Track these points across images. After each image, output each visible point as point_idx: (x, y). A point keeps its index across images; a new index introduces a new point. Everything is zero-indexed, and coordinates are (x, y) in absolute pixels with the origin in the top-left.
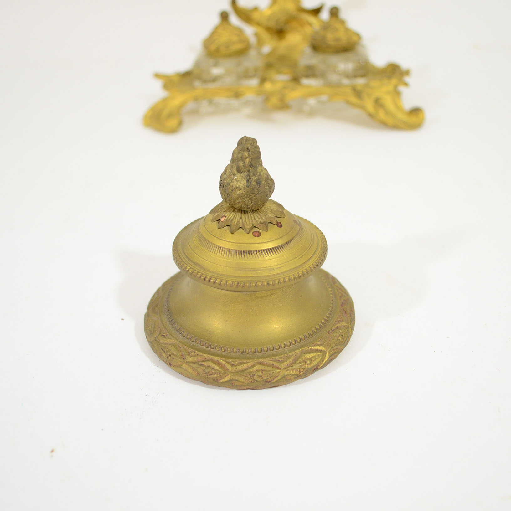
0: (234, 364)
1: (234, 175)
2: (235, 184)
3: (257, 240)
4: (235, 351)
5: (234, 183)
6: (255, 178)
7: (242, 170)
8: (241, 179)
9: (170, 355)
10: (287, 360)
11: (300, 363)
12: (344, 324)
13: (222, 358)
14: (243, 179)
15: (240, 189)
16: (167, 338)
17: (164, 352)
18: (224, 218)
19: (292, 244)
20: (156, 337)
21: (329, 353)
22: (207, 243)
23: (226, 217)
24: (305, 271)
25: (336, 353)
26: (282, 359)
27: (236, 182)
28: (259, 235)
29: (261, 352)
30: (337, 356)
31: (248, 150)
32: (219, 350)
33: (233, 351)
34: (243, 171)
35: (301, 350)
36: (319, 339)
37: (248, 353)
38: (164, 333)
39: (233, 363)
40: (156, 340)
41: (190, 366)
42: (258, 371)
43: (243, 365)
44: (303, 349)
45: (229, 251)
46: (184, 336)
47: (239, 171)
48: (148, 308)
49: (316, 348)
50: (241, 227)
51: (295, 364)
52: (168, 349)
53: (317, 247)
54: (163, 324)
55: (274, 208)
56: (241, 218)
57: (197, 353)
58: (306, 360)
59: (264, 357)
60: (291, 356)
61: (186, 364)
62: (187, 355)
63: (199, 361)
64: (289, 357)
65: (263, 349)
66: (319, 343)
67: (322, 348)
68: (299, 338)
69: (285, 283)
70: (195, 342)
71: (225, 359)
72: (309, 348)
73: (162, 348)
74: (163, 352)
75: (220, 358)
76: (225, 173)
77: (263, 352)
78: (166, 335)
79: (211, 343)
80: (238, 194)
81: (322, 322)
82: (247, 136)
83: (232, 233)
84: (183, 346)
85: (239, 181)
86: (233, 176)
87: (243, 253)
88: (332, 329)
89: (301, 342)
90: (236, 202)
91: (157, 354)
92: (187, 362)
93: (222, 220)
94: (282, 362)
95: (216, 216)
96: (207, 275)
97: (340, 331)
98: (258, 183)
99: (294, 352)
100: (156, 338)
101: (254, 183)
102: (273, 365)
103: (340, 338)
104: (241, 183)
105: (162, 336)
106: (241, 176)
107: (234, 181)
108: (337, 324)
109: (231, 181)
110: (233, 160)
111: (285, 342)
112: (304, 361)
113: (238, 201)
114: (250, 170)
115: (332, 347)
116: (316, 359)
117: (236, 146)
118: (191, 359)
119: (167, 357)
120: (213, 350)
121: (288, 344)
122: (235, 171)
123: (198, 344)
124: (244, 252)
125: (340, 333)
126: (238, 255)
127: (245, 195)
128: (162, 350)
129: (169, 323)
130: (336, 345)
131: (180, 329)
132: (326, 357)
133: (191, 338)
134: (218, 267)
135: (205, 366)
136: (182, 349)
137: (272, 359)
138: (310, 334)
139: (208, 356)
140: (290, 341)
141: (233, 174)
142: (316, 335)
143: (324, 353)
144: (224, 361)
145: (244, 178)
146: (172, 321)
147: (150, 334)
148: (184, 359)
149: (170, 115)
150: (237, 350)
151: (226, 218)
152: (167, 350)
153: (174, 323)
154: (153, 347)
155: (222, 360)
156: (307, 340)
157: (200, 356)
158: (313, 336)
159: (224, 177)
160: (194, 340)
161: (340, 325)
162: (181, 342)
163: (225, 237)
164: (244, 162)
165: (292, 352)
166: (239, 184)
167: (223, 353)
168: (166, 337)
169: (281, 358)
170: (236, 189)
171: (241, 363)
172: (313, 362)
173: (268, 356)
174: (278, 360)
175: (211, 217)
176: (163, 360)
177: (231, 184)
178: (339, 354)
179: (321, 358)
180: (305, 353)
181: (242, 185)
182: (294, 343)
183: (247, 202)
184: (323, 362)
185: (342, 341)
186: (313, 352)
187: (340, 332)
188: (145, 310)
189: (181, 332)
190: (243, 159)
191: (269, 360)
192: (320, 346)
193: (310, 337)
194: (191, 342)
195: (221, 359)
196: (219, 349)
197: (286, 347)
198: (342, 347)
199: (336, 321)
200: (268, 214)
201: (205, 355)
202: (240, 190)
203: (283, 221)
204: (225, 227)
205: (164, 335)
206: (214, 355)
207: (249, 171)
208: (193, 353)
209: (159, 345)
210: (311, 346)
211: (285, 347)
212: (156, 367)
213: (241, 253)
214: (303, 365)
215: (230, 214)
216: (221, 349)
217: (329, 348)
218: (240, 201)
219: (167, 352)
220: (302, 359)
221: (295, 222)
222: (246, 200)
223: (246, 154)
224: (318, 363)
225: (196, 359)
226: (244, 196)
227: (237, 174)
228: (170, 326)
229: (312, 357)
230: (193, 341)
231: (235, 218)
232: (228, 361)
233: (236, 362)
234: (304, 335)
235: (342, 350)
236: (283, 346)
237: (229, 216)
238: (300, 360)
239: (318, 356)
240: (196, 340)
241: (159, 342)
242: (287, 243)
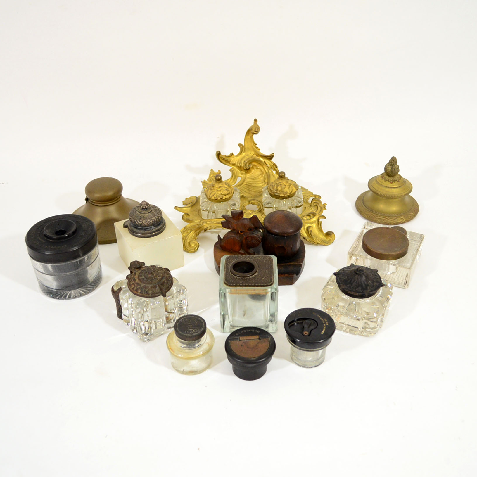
1: (389, 166)
2: (388, 168)
3: (391, 184)
4: (379, 213)
6: (394, 168)
12: (413, 214)
19: (401, 187)
24: (402, 195)
28: (392, 183)
31: (393, 160)
32: (375, 212)
37: (382, 214)
40: (358, 207)
41: (365, 215)
42: (383, 219)
45: (383, 186)
46: (366, 207)
47: (390, 165)
48: (357, 199)
49: (401, 217)
50: (388, 180)
53: (408, 190)
54: (361, 203)
55: (399, 176)
56: (388, 178)
64: (393, 218)
65: (387, 214)
67: (403, 218)
75: (374, 214)
76: (386, 165)
80: (389, 171)
82: (395, 156)
83: (385, 181)
84: (365, 210)
85: (389, 168)
88: (409, 214)
89: (398, 215)
90: (388, 173)
91: (358, 211)
93: (383, 177)
98: (394, 169)
101: (393, 169)
105: (360, 206)
110: (389, 162)
117: (391, 158)
120: (373, 212)
122: (389, 165)
124: (387, 187)
145: (391, 167)
156: (400, 215)
158: (402, 214)
161: (411, 214)
163: (383, 182)
166: (389, 169)
171: (380, 217)
173: (388, 216)
175: (381, 176)
188: (356, 199)
190: (392, 162)
200: (396, 177)
201: (370, 213)
203: (400, 181)
204: (383, 179)
207: (393, 166)
208: (367, 212)
209: (359, 209)
215: (386, 176)
219: (360, 211)
221: (404, 181)
222: (390, 173)
223: (393, 161)
225: (368, 214)
228: (363, 204)
230: (369, 209)
234: (399, 213)
242: (399, 187)
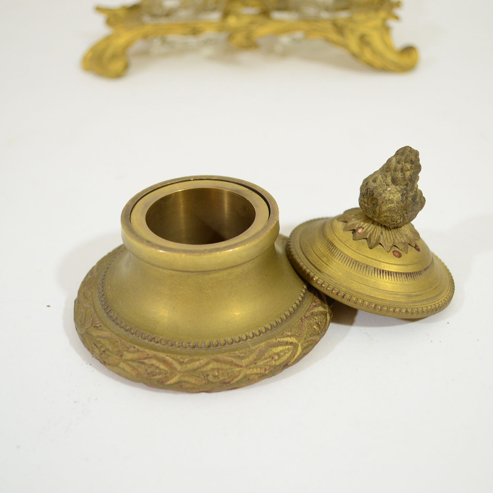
0: (183, 362)
4: (184, 345)
9: (104, 351)
10: (249, 355)
11: (266, 359)
12: (321, 309)
13: (168, 355)
16: (101, 330)
17: (97, 347)
20: (87, 329)
21: (302, 345)
25: (311, 345)
26: (243, 355)
29: (217, 346)
30: (311, 349)
32: (164, 345)
33: (182, 346)
35: (267, 343)
36: (290, 329)
37: (201, 348)
38: (97, 324)
39: (182, 360)
40: (87, 333)
41: (128, 364)
42: (213, 369)
43: (195, 363)
44: (269, 341)
46: (122, 328)
48: (80, 292)
49: (285, 339)
51: (260, 361)
52: (101, 343)
54: (96, 312)
57: (138, 348)
58: (274, 355)
59: (221, 353)
60: (255, 350)
61: (124, 362)
62: (125, 351)
63: (139, 359)
64: (252, 352)
65: (220, 342)
66: (289, 333)
67: (293, 340)
68: (264, 328)
70: (136, 334)
71: (172, 355)
72: (276, 340)
73: (95, 342)
74: (96, 347)
75: (166, 354)
77: (219, 347)
78: (100, 326)
79: (155, 336)
81: (292, 307)
84: (121, 340)
88: (306, 316)
89: (267, 333)
91: (89, 349)
92: (125, 360)
94: (242, 358)
97: (316, 317)
99: (259, 345)
100: (88, 330)
102: (232, 361)
103: (315, 327)
105: (95, 327)
108: (312, 309)
111: (247, 334)
112: (270, 357)
115: (306, 338)
116: (285, 353)
118: (129, 356)
119: (101, 354)
120: (157, 344)
121: (251, 335)
123: (138, 337)
125: (315, 321)
128: (95, 344)
129: (103, 311)
130: (311, 335)
131: (116, 318)
132: (298, 351)
133: (130, 329)
135: (147, 364)
136: (119, 343)
137: (230, 355)
138: (278, 322)
139: (152, 351)
140: (254, 331)
142: (286, 323)
143: (295, 346)
144: (171, 358)
146: (107, 308)
147: (80, 325)
148: (121, 356)
149: (114, 57)
150: (187, 344)
152: (101, 345)
153: (110, 311)
154: (84, 341)
155: (169, 357)
156: (275, 330)
157: (142, 351)
158: (281, 326)
160: (134, 331)
162: (117, 335)
165: (256, 345)
167: (170, 348)
168: (100, 328)
169: (242, 353)
171: (192, 361)
172: (282, 358)
173: (226, 351)
174: (239, 356)
176: (96, 358)
178: (314, 346)
179: (292, 352)
180: (271, 347)
182: (258, 333)
184: (294, 357)
185: (318, 331)
186: (282, 345)
187: (316, 319)
189: (118, 321)
191: (227, 356)
192: (290, 338)
193: (279, 326)
194: (131, 335)
195: (167, 356)
196: (165, 343)
197: (249, 340)
198: (318, 337)
199: (310, 306)
201: (147, 351)
205: (97, 325)
206: (159, 351)
208: (132, 349)
209: (91, 338)
210: (280, 338)
211: (246, 339)
212: (88, 365)
214: (270, 361)
216: (168, 343)
217: (302, 340)
219: (101, 347)
220: (268, 354)
224: (288, 359)
225: (136, 356)
228: (105, 315)
229: (281, 351)
230: (132, 334)
232: (176, 358)
233: (186, 358)
234: (271, 325)
235: (318, 341)
236: (244, 338)
238: (266, 355)
239: (289, 350)
240: (136, 332)
241: (91, 335)
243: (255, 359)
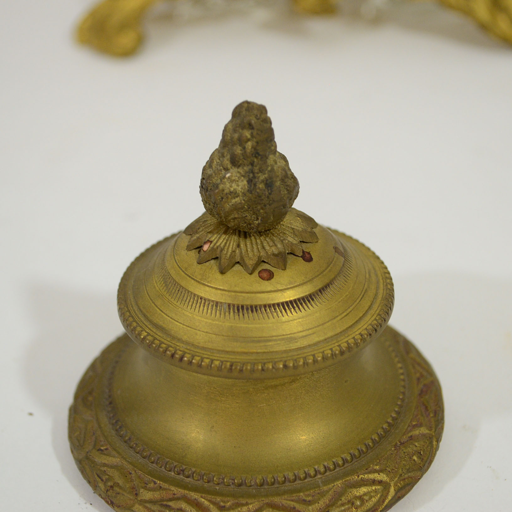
0: (224, 507)
1: (227, 170)
2: (227, 186)
3: (267, 285)
4: (227, 482)
5: (225, 184)
6: (262, 177)
7: (241, 162)
8: (239, 178)
9: (112, 487)
10: (319, 499)
11: (343, 505)
12: (424, 430)
13: (203, 495)
14: (242, 178)
15: (236, 195)
16: (107, 455)
17: (102, 480)
18: (209, 244)
19: (329, 292)
20: (87, 452)
21: (395, 485)
22: (178, 289)
23: (211, 242)
24: (351, 341)
25: (408, 485)
26: (310, 498)
27: (229, 183)
28: (270, 276)
29: (273, 484)
30: (409, 491)
31: (250, 126)
32: (198, 480)
33: (223, 483)
34: (241, 164)
35: (345, 481)
36: (378, 461)
37: (250, 486)
38: (102, 446)
39: (222, 504)
40: (87, 458)
41: (146, 507)
43: (241, 509)
44: (348, 479)
45: (216, 306)
46: (137, 453)
47: (234, 162)
48: (77, 396)
49: (371, 476)
50: (238, 262)
51: (334, 507)
52: (108, 475)
53: (376, 295)
54: (100, 427)
55: (298, 225)
56: (238, 246)
57: (160, 484)
58: (354, 500)
59: (278, 494)
60: (328, 492)
61: (140, 505)
62: (143, 488)
63: (162, 500)
64: (322, 494)
65: (277, 479)
66: (377, 467)
67: (383, 477)
68: (340, 459)
69: (316, 364)
70: (157, 463)
71: (209, 497)
72: (358, 476)
73: (98, 472)
74: (100, 480)
75: (200, 495)
76: (210, 164)
77: (276, 485)
78: (106, 449)
79: (184, 467)
80: (233, 205)
81: (382, 428)
82: (250, 100)
83: (222, 272)
84: (135, 471)
85: (235, 182)
86: (223, 172)
87: (241, 310)
88: (402, 442)
89: (345, 466)
90: (230, 218)
91: (89, 482)
92: (141, 501)
93: (206, 247)
94: (310, 503)
95: (195, 239)
96: (178, 348)
97: (416, 444)
98: (269, 184)
99: (333, 485)
100: (89, 454)
101: (261, 186)
102: (294, 508)
103: (415, 458)
104: (238, 186)
105: (98, 450)
106: (239, 172)
107: (226, 180)
108: (411, 431)
109: (221, 180)
110: (224, 143)
111: (316, 467)
112: (349, 502)
113: (232, 216)
114: (254, 162)
115: (401, 475)
116: (371, 497)
117: (229, 117)
118: (147, 495)
119: (107, 491)
120: (188, 479)
121: (322, 470)
122: (227, 162)
123: (161, 467)
124: (242, 307)
125: (415, 448)
126: (232, 313)
127: (246, 207)
128: (98, 476)
129: (111, 427)
130: (408, 471)
131: (130, 439)
132: (390, 493)
133: (150, 456)
134: (196, 334)
135: (173, 509)
136: (133, 475)
137: (292, 498)
138: (362, 450)
139: (180, 490)
140: (326, 464)
141: (224, 169)
142: (372, 451)
143: (386, 486)
144: (207, 500)
145: (243, 176)
146: (116, 422)
147: (78, 446)
148: (136, 494)
149: (124, 26)
150: (230, 480)
151: (212, 244)
152: (107, 477)
153: (120, 427)
154: (83, 471)
155: (204, 499)
156: (356, 461)
157: (165, 489)
158: (366, 455)
159: (209, 172)
160: (155, 459)
161: (416, 432)
162: (130, 463)
163: (209, 280)
164: (244, 148)
165: (329, 484)
166: (234, 186)
167: (206, 485)
168: (105, 452)
169: (308, 495)
170: (230, 196)
171: (238, 505)
172: (367, 504)
173: (285, 492)
174: (304, 500)
175: (186, 240)
176: (100, 495)
177: (221, 187)
178: (413, 486)
179: (381, 496)
180: (351, 487)
181: (239, 189)
182: (332, 467)
183: (249, 218)
184: (383, 502)
185: (420, 463)
186: (366, 485)
187: (416, 446)
188: (69, 400)
189: (132, 443)
190: (241, 142)
191: (287, 500)
192: (379, 474)
193: (363, 455)
194: (150, 464)
195: (202, 497)
196: (199, 478)
197: (319, 476)
198: (419, 473)
199: (409, 426)
200: (287, 237)
201: (173, 488)
202: (237, 197)
203: (314, 250)
204: (209, 260)
205: (102, 448)
206: (189, 489)
207: (252, 164)
208: (152, 485)
209: (94, 467)
210: (364, 474)
211: (315, 475)
212: (88, 505)
213: (238, 310)
214: (349, 508)
215: (220, 238)
216: (203, 478)
217: (396, 477)
218: (236, 216)
219: (108, 480)
220: (347, 498)
221: (336, 249)
222: (247, 215)
223: (247, 134)
224: (375, 505)
225: (157, 495)
226: (244, 207)
227: (231, 168)
228: (114, 432)
229: (365, 494)
230: (152, 463)
231: (227, 245)
232: (214, 500)
233: (228, 502)
234: (351, 454)
235: (419, 479)
236: (312, 473)
237: (217, 242)
238: (343, 499)
239: (376, 492)
240: (158, 460)
241: (93, 462)
242: (321, 291)
243: (327, 505)
